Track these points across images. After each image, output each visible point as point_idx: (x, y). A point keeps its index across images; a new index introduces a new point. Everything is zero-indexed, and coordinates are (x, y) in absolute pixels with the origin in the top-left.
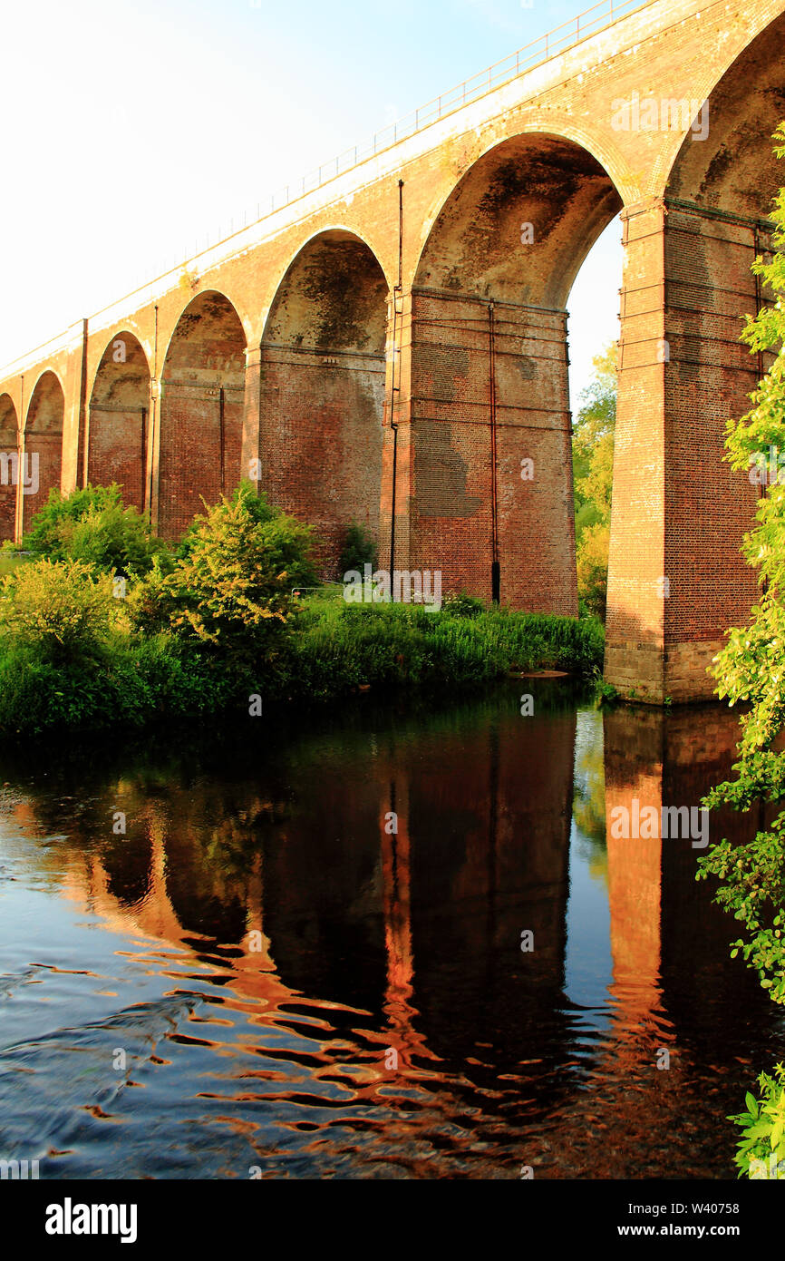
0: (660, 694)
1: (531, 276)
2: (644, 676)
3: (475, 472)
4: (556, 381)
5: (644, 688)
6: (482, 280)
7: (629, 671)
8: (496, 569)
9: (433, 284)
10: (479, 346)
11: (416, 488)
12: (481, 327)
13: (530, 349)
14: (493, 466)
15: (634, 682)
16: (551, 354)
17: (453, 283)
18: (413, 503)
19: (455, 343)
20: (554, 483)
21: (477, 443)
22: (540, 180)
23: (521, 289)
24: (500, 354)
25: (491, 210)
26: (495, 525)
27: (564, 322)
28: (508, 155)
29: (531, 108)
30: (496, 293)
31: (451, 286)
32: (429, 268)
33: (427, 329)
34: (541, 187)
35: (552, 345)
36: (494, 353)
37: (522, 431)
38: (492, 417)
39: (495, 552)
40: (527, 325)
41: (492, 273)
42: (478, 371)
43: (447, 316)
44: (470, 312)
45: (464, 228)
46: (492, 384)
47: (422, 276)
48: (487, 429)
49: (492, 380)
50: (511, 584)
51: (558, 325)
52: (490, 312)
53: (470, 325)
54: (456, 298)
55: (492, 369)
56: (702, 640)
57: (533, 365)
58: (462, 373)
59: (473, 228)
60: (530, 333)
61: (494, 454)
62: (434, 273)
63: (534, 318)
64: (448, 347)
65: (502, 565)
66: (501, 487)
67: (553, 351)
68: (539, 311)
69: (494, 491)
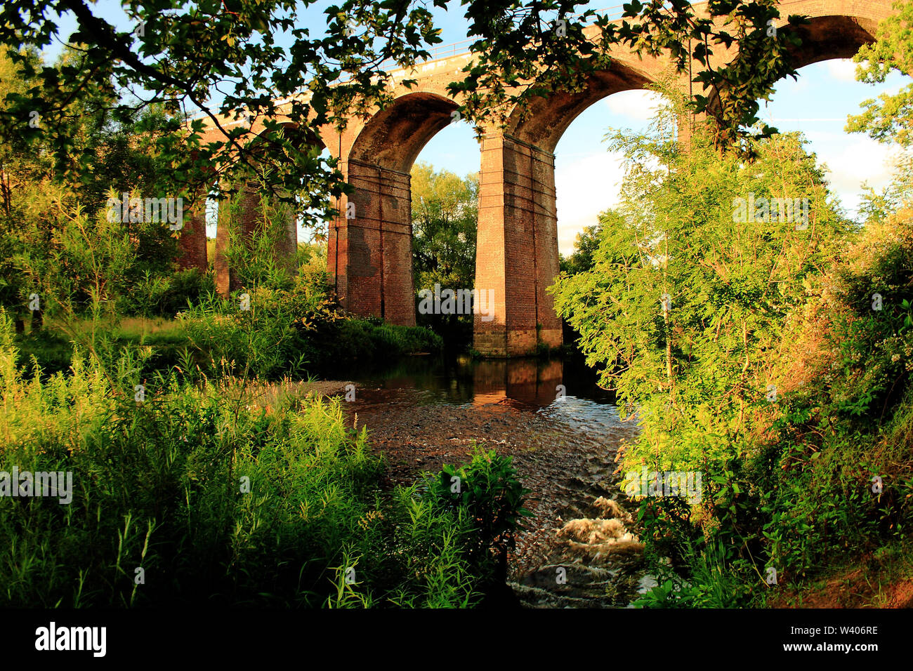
0: (505, 353)
1: (397, 157)
2: (496, 346)
3: (374, 254)
4: (406, 209)
5: (496, 351)
6: (377, 157)
7: (488, 344)
8: (383, 302)
9: (357, 158)
10: (375, 190)
11: (350, 261)
12: (376, 181)
13: (396, 193)
14: (381, 251)
15: (490, 349)
16: (404, 196)
17: (365, 158)
18: (349, 269)
19: (365, 188)
20: (406, 260)
21: (375, 239)
22: (415, 112)
23: (393, 162)
24: (384, 195)
25: (389, 123)
26: (382, 281)
27: (409, 180)
28: (407, 100)
29: (426, 81)
30: (382, 164)
31: (364, 159)
32: (357, 150)
33: (354, 180)
34: (414, 115)
35: (404, 191)
36: (381, 194)
37: (392, 234)
38: (381, 226)
39: (383, 295)
40: (394, 181)
41: (382, 154)
42: (375, 201)
43: (362, 174)
44: (371, 173)
45: (375, 131)
46: (380, 210)
47: (353, 153)
48: (379, 233)
49: (380, 207)
50: (389, 311)
51: (407, 182)
52: (380, 174)
53: (372, 179)
54: (366, 166)
55: (380, 202)
56: (518, 330)
57: (397, 201)
58: (369, 203)
59: (379, 132)
60: (396, 185)
61: (381, 245)
62: (358, 152)
63: (398, 178)
64: (363, 190)
65: (386, 302)
66: (385, 262)
67: (405, 194)
68: (400, 174)
69: (382, 264)
